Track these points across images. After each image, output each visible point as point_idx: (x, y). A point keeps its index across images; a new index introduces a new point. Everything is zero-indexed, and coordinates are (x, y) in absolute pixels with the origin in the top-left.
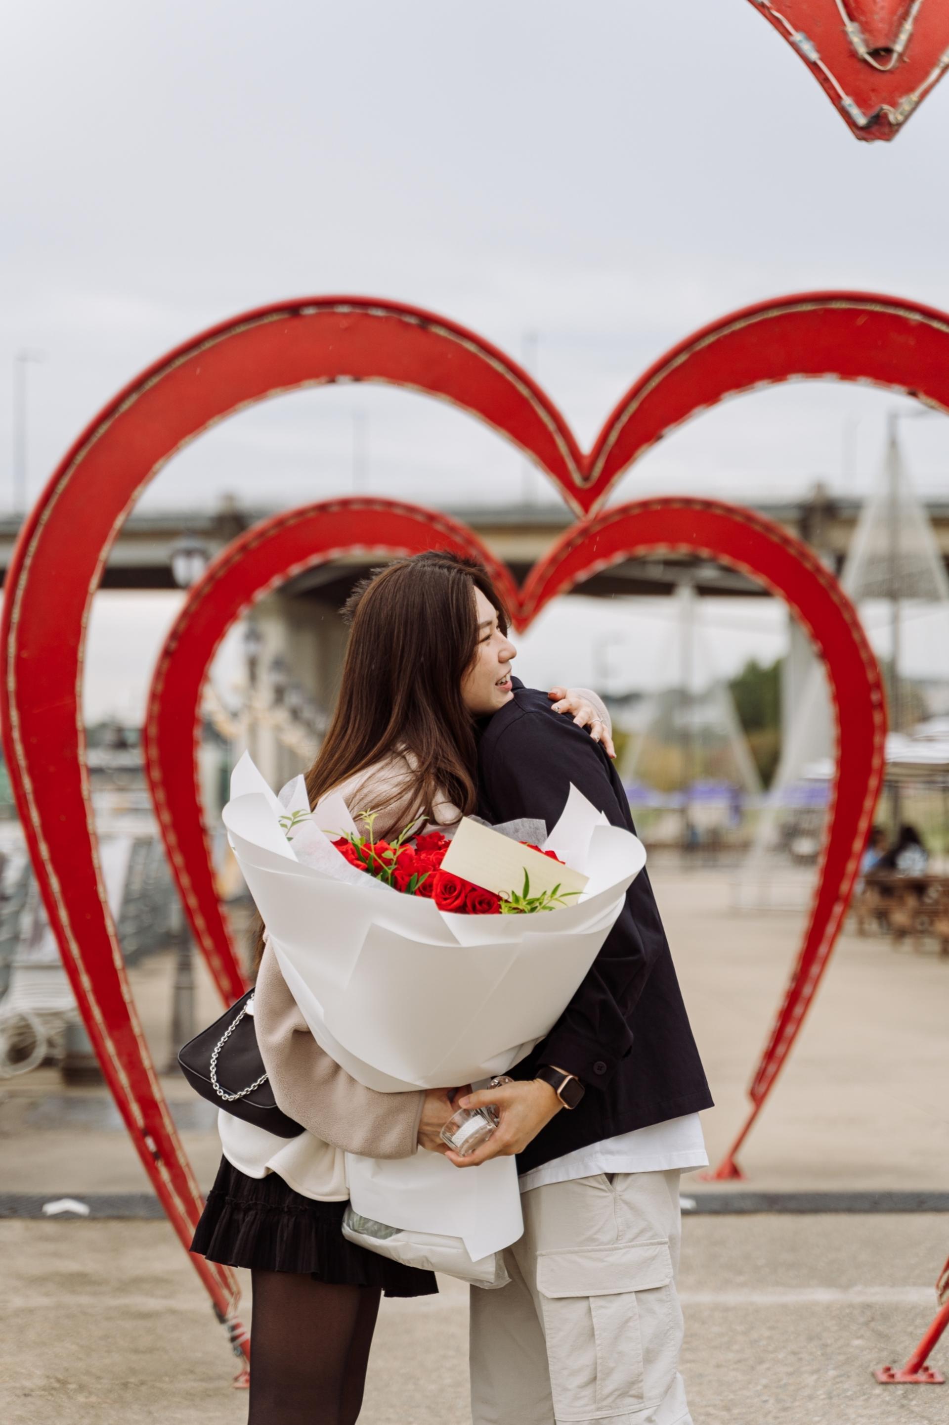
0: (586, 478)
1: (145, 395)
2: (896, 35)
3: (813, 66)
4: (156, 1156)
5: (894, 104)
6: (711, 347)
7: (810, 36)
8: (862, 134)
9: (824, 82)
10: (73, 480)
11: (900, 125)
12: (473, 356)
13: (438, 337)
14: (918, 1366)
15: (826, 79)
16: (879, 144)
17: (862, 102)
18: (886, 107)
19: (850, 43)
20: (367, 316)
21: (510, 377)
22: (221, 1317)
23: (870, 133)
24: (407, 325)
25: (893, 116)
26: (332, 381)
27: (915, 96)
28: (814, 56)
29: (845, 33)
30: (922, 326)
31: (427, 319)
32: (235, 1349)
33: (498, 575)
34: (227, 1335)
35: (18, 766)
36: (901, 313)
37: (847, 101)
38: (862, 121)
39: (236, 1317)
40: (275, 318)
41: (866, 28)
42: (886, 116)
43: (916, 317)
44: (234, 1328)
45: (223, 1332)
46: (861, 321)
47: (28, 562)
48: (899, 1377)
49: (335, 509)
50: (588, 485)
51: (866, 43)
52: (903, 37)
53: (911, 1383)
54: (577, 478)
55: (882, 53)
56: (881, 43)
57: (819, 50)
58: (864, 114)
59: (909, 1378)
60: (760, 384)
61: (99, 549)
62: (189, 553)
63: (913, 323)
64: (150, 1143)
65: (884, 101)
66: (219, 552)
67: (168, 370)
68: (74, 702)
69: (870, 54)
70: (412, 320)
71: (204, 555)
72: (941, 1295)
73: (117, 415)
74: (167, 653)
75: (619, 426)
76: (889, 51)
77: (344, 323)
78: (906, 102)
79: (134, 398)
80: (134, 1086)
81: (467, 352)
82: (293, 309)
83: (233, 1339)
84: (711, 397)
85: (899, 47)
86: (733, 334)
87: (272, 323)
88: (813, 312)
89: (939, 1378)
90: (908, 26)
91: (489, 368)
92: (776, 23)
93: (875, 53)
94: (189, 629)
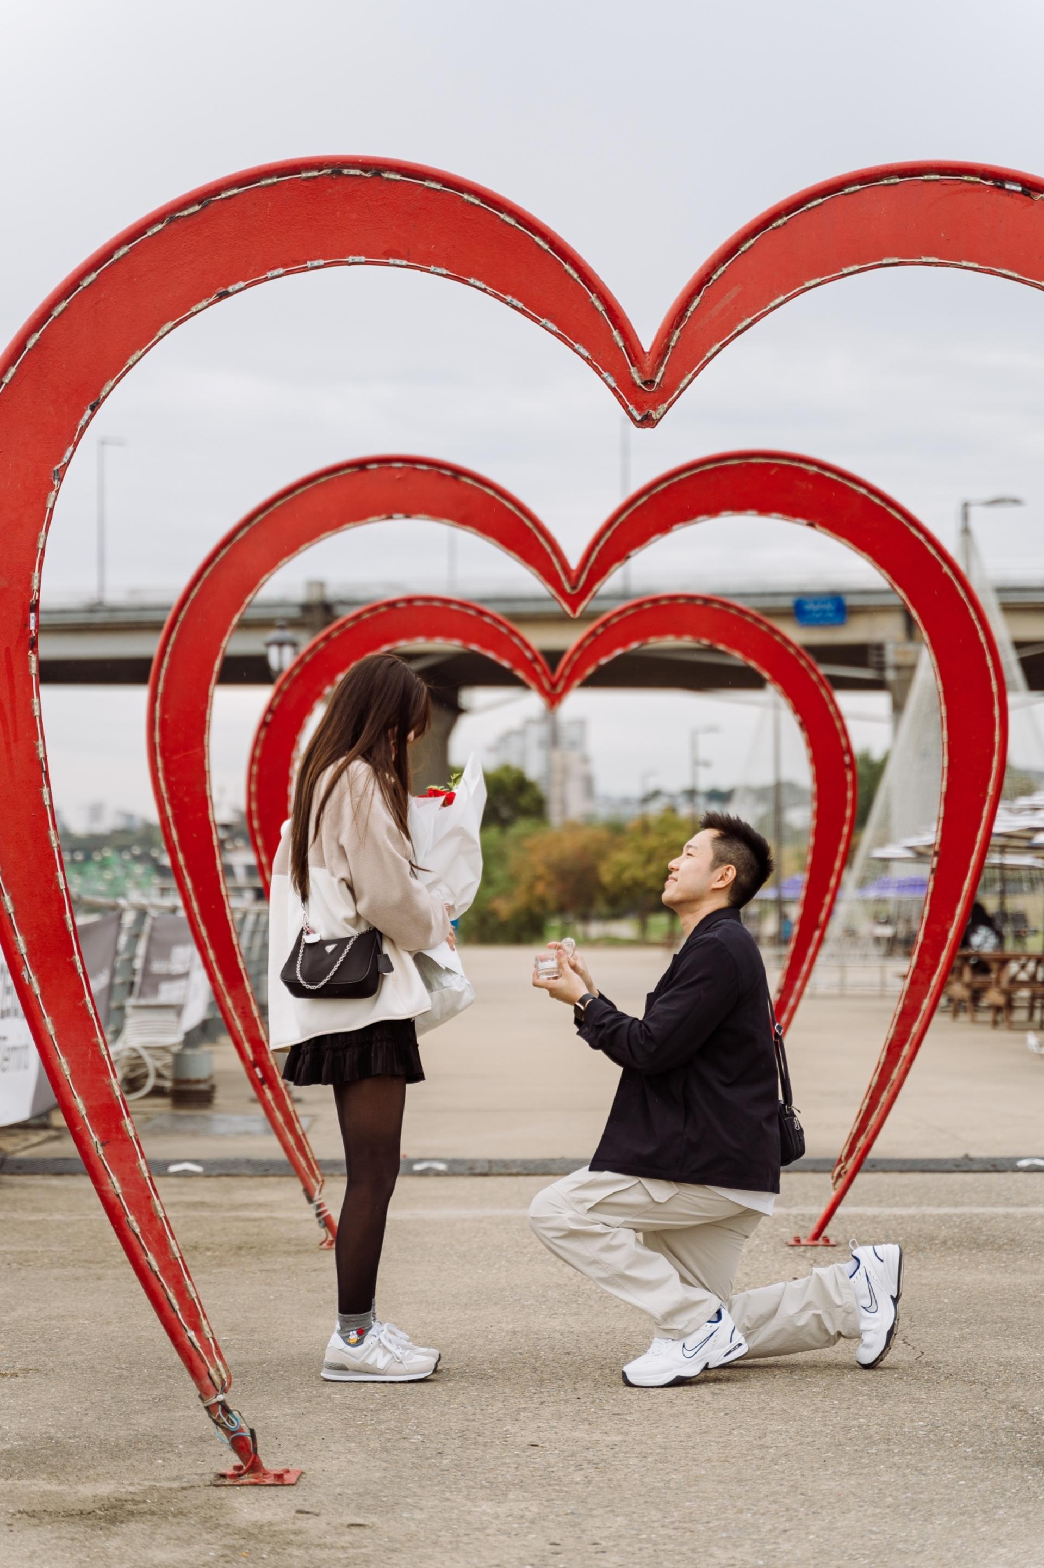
0: (574, 588)
1: (254, 527)
2: (657, 374)
3: (613, 390)
4: (262, 1081)
5: (655, 409)
6: (664, 490)
7: (612, 374)
8: (639, 424)
9: (619, 398)
10: (202, 589)
11: (659, 420)
12: (493, 498)
13: (467, 484)
14: (816, 1236)
15: (620, 396)
16: (648, 430)
17: (639, 408)
18: (651, 411)
19: (633, 378)
20: (415, 469)
21: (518, 513)
22: (310, 1199)
23: (643, 424)
24: (444, 476)
25: (655, 416)
26: (390, 517)
27: (666, 405)
28: (614, 385)
29: (630, 373)
30: (818, 475)
31: (458, 472)
32: (320, 1222)
33: (536, 659)
34: (314, 1212)
35: (163, 797)
36: (802, 465)
37: (631, 408)
38: (638, 418)
39: (320, 1199)
40: (349, 471)
41: (641, 370)
42: (651, 415)
43: (814, 469)
44: (319, 1206)
45: (311, 1212)
46: (773, 472)
47: (169, 649)
48: (804, 1241)
49: (401, 605)
50: (575, 592)
51: (640, 378)
52: (660, 374)
53: (811, 1246)
54: (568, 588)
55: (649, 383)
56: (648, 378)
57: (616, 382)
58: (640, 414)
59: (811, 1243)
60: (699, 519)
61: (221, 640)
62: (281, 644)
63: (811, 473)
64: (258, 1071)
65: (650, 408)
66: (306, 641)
67: (271, 509)
68: (204, 750)
69: (642, 383)
70: (448, 473)
71: (294, 645)
72: (835, 1184)
73: (234, 541)
74: (264, 724)
75: (598, 549)
76: (652, 382)
77: (398, 476)
78: (661, 408)
79: (246, 530)
80: (246, 1031)
81: (488, 495)
82: (361, 465)
83: (319, 1215)
84: (664, 528)
85: (658, 380)
86: (680, 481)
87: (345, 475)
88: (740, 464)
89: (832, 1242)
90: (663, 369)
91: (504, 506)
92: (595, 368)
93: (645, 383)
94: (281, 704)
